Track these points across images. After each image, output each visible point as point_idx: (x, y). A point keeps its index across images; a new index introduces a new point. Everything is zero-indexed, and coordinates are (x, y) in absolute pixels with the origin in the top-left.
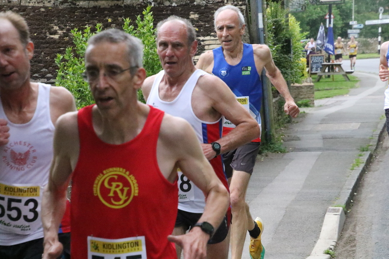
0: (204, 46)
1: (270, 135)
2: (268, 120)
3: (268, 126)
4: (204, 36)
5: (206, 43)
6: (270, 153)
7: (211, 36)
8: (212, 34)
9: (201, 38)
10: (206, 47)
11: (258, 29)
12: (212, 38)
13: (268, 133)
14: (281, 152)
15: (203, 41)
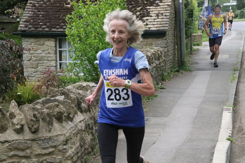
0: (150, 12)
1: (184, 62)
2: (183, 53)
3: (183, 57)
4: (150, 6)
5: (151, 10)
6: (183, 72)
7: (153, 6)
8: (154, 5)
9: (148, 7)
10: (151, 13)
11: (179, 3)
12: (154, 7)
13: (183, 61)
14: (190, 71)
15: (149, 9)
